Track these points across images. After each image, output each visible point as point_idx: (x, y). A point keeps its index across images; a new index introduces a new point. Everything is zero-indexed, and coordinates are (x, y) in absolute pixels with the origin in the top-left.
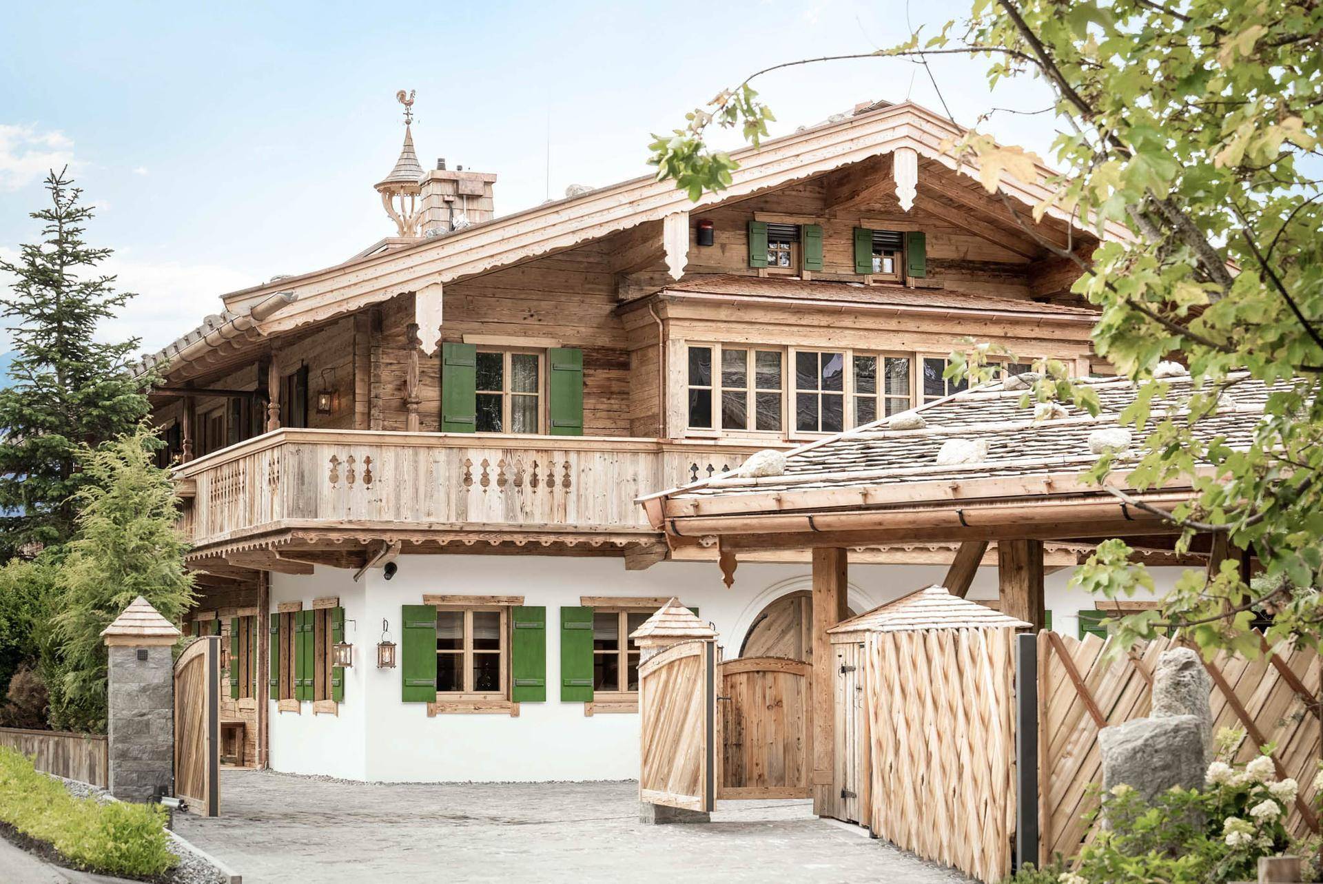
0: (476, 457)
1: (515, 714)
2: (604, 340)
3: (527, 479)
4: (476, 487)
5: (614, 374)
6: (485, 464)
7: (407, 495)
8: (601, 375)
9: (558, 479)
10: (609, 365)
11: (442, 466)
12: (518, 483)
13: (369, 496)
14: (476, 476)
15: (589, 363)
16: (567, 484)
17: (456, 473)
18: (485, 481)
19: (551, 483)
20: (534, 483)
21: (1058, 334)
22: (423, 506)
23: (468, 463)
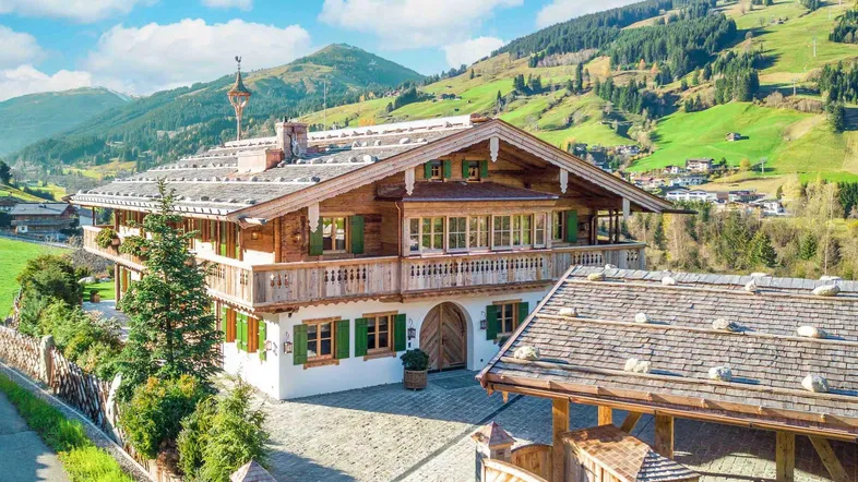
0: (329, 270)
1: (338, 364)
2: (371, 211)
3: (349, 276)
4: (330, 282)
5: (376, 224)
6: (333, 272)
7: (302, 288)
8: (370, 225)
9: (361, 276)
10: (373, 221)
11: (316, 275)
12: (346, 278)
13: (286, 290)
14: (330, 277)
15: (366, 220)
16: (364, 277)
17: (322, 277)
18: (333, 279)
19: (358, 278)
20: (352, 278)
21: (542, 204)
22: (309, 292)
23: (327, 273)
